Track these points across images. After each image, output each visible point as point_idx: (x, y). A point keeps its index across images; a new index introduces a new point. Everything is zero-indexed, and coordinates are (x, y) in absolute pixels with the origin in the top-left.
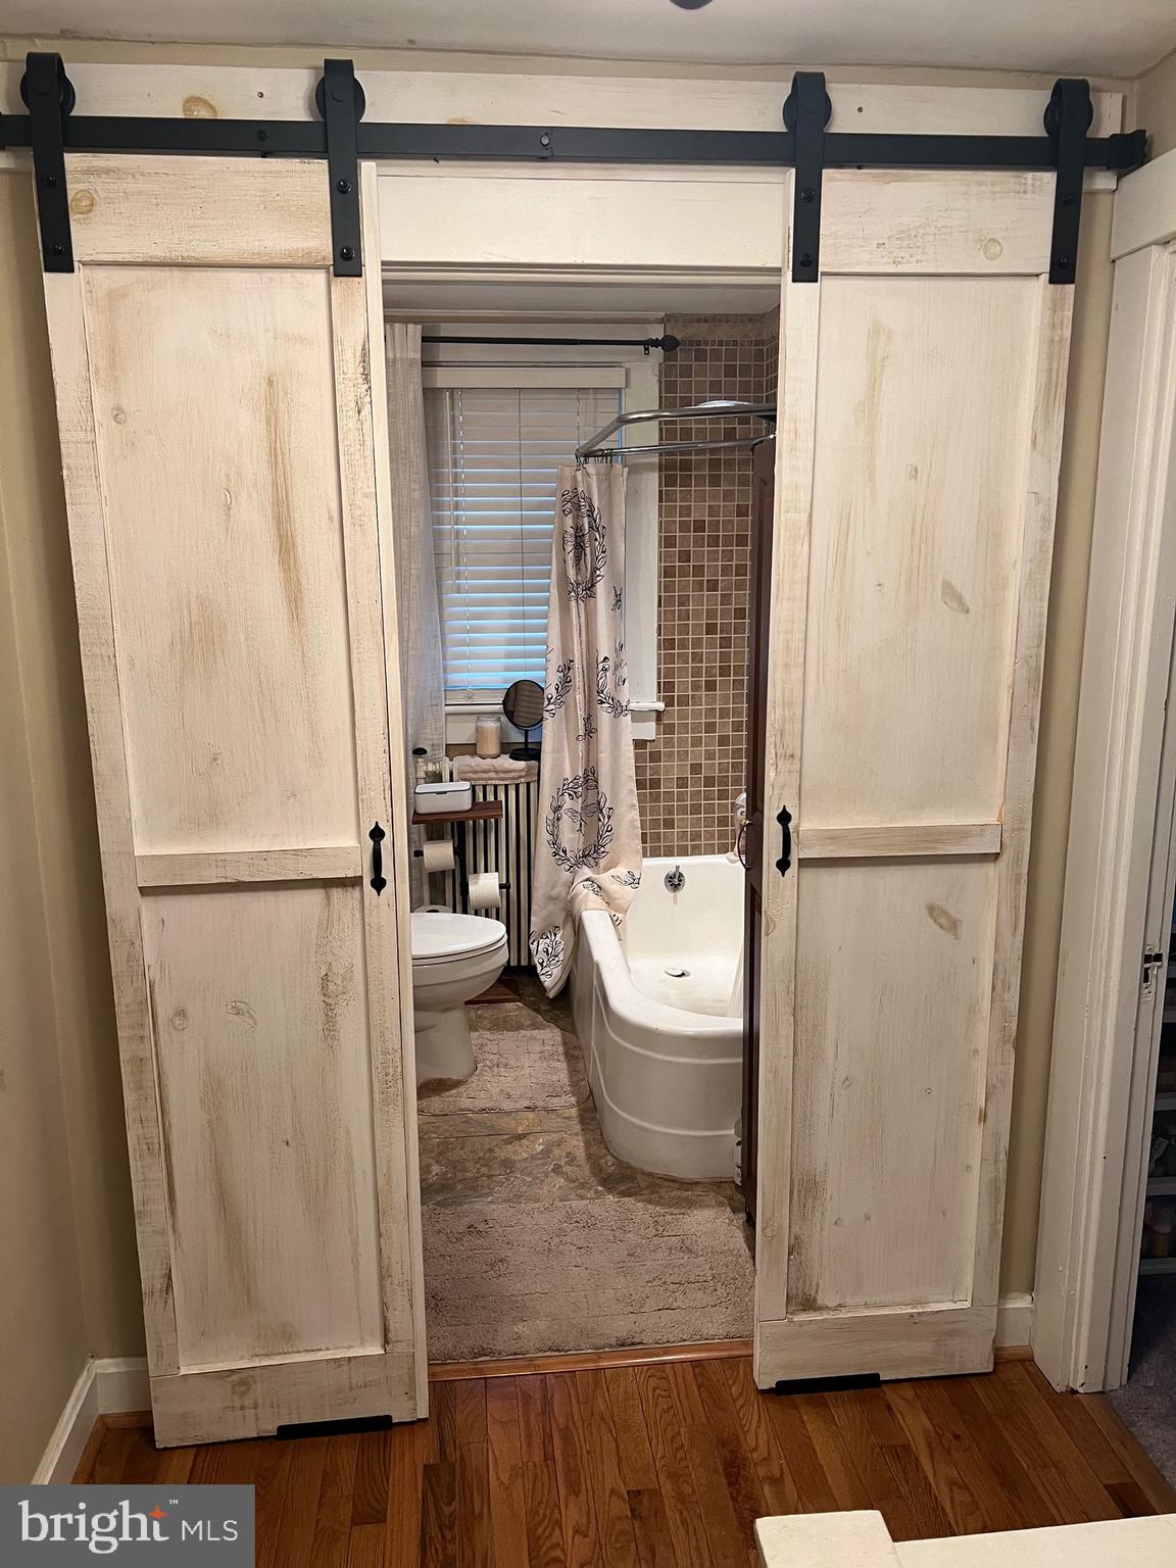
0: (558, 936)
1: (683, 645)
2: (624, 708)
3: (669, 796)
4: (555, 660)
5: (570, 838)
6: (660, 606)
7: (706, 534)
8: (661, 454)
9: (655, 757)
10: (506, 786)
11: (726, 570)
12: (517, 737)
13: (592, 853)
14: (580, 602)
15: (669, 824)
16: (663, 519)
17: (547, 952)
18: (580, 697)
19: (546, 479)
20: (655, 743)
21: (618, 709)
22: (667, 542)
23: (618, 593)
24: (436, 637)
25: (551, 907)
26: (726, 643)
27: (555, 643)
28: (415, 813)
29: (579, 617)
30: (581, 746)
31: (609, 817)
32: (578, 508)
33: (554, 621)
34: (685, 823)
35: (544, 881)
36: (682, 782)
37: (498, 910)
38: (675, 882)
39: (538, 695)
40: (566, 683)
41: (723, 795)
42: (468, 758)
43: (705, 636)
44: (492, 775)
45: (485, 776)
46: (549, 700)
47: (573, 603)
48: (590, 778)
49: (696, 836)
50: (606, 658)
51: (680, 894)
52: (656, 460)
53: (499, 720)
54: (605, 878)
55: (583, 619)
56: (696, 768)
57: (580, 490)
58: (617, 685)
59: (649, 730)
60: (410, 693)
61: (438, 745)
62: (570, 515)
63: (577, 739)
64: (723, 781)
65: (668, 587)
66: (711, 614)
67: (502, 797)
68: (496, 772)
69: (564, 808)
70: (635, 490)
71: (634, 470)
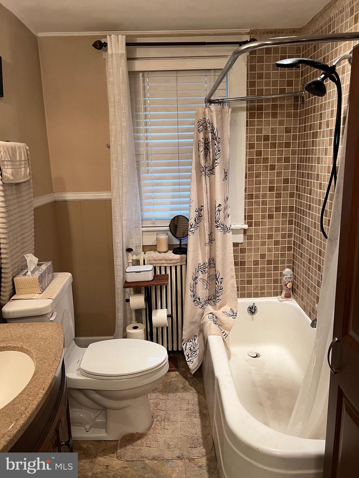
0: (196, 340)
1: (257, 197)
2: (229, 229)
3: (250, 269)
4: (194, 206)
5: (202, 292)
6: (246, 178)
7: (270, 142)
8: (247, 103)
9: (243, 251)
10: (171, 267)
11: (279, 160)
12: (176, 242)
13: (213, 299)
14: (207, 177)
15: (249, 282)
16: (249, 135)
17: (191, 350)
18: (206, 224)
19: (190, 116)
20: (243, 244)
21: (225, 229)
22: (250, 146)
23: (226, 172)
24: (137, 194)
25: (193, 327)
26: (279, 195)
27: (194, 197)
28: (126, 282)
29: (206, 184)
30: (207, 248)
31: (221, 283)
32: (206, 128)
33: (194, 186)
34: (257, 282)
35: (189, 314)
36: (256, 263)
37: (167, 327)
38: (252, 310)
39: (186, 222)
40: (200, 217)
41: (276, 269)
42: (152, 252)
43: (268, 193)
44: (164, 262)
45: (160, 262)
46: (191, 226)
47: (203, 177)
48: (212, 263)
49: (263, 288)
50: (220, 205)
51: (255, 316)
52: (245, 105)
53: (167, 234)
54: (219, 313)
55: (208, 185)
56: (263, 256)
57: (207, 118)
58: (225, 218)
59: (240, 238)
60: (124, 222)
61: (139, 246)
62: (202, 133)
63: (205, 245)
64: (276, 262)
65: (250, 169)
66: (272, 182)
67: (168, 272)
68: (166, 260)
69: (198, 278)
70: (234, 121)
71: (234, 110)
